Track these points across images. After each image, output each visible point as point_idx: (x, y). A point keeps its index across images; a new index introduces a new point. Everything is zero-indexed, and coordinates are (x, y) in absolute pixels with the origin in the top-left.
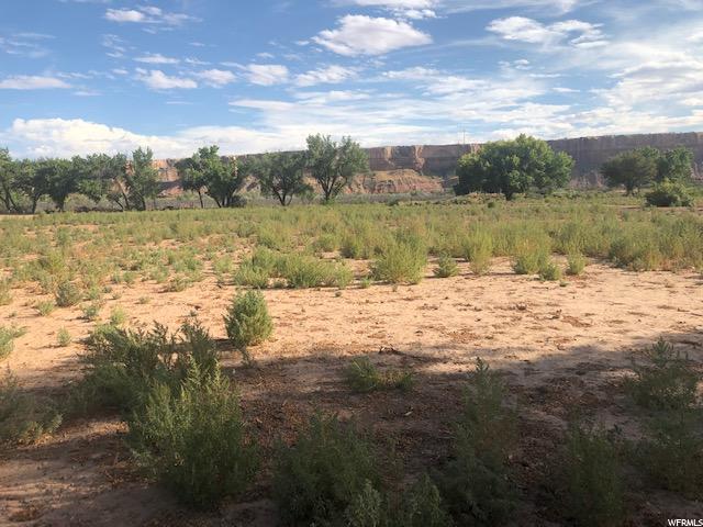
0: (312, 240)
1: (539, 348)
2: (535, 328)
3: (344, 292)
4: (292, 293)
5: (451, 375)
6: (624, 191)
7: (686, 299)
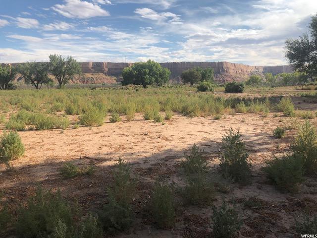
0: (51, 106)
1: (151, 151)
2: (150, 143)
3: (65, 131)
4: (38, 132)
5: (112, 166)
6: (190, 85)
7: (208, 128)
